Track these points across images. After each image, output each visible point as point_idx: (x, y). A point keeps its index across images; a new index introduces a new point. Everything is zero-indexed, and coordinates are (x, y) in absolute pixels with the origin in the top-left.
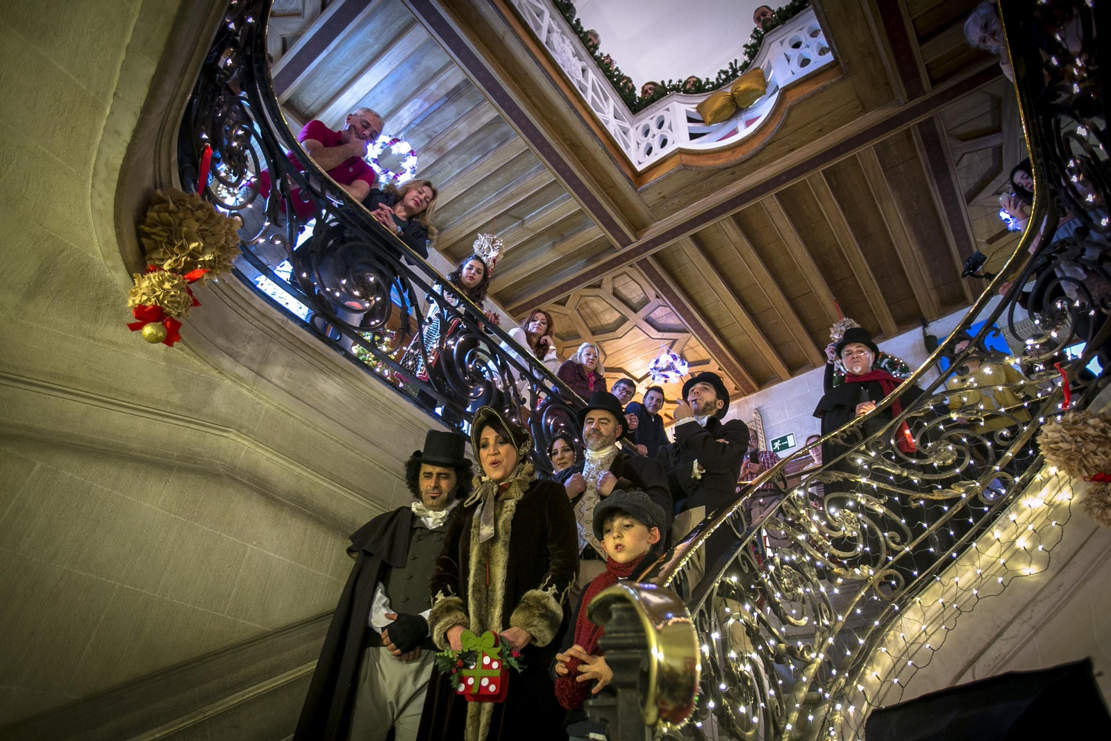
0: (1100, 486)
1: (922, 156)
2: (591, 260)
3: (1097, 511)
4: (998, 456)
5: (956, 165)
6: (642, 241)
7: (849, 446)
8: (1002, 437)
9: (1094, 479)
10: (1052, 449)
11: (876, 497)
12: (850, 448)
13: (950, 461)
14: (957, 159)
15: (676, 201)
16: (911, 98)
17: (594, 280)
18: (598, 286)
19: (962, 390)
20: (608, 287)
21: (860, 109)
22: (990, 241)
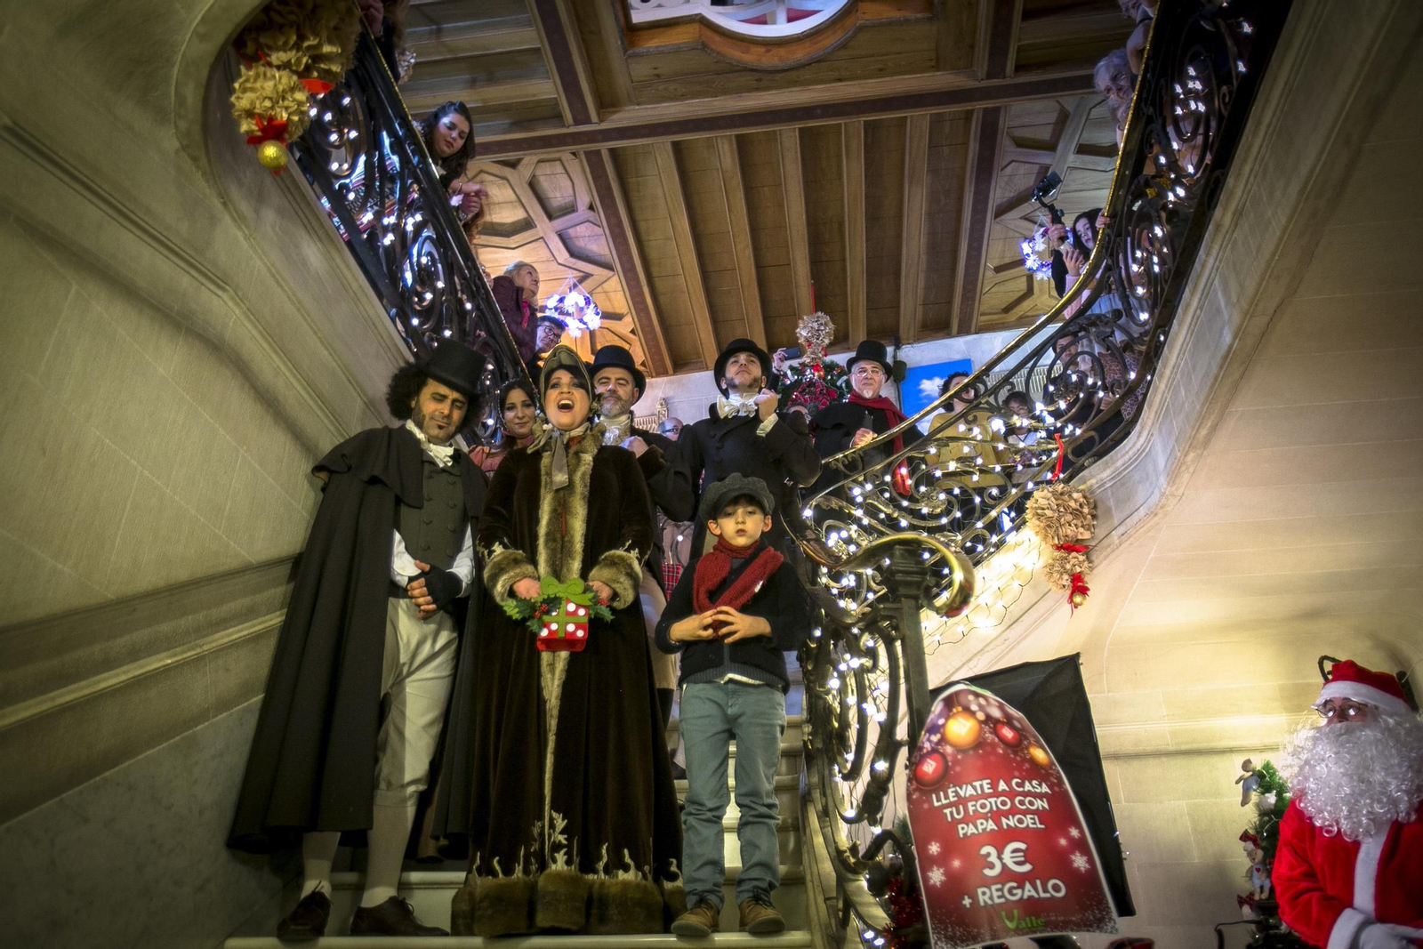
0: (1063, 554)
1: (974, 147)
2: (518, 124)
3: (1056, 576)
4: (984, 513)
5: (1002, 170)
6: (604, 126)
7: (849, 473)
8: (990, 496)
9: (1059, 548)
10: (1038, 514)
11: (866, 532)
12: (850, 476)
13: (938, 510)
14: (1005, 163)
15: (672, 87)
16: (989, 76)
17: (512, 156)
18: (513, 165)
19: (966, 439)
20: (525, 170)
21: (933, 63)
22: (998, 269)
